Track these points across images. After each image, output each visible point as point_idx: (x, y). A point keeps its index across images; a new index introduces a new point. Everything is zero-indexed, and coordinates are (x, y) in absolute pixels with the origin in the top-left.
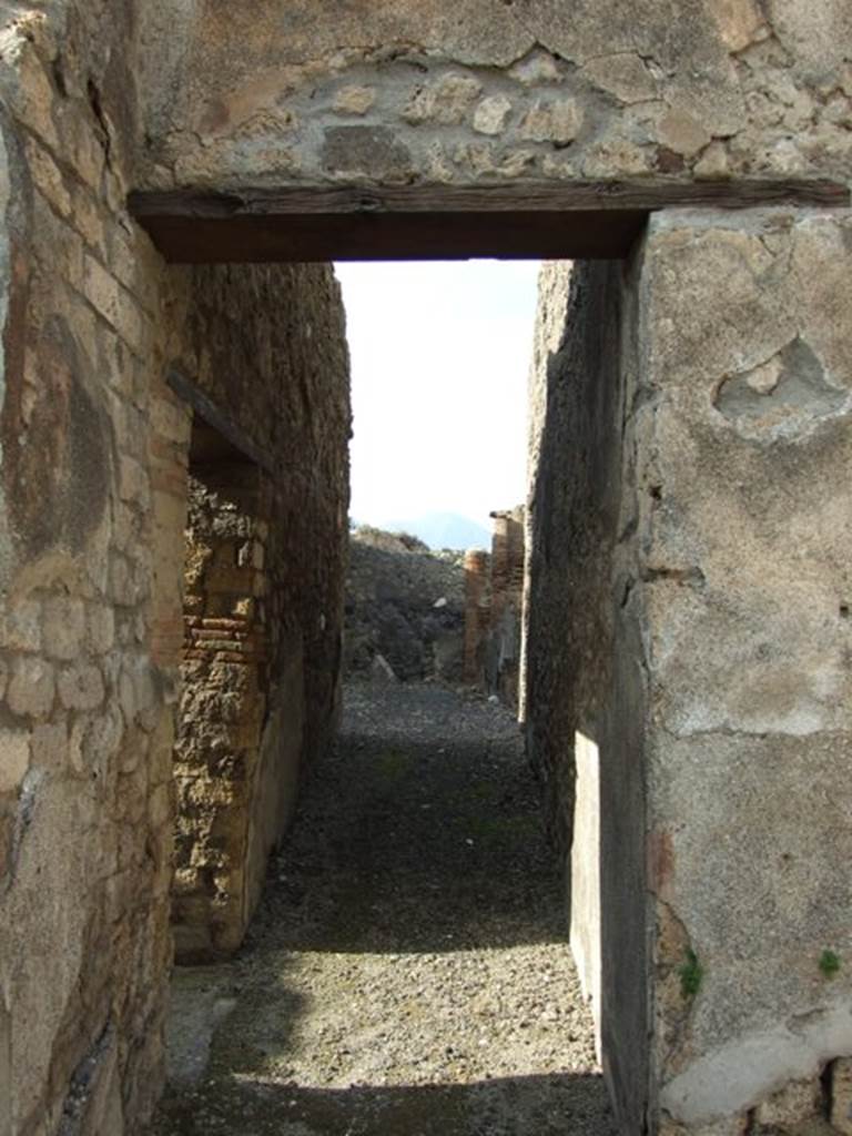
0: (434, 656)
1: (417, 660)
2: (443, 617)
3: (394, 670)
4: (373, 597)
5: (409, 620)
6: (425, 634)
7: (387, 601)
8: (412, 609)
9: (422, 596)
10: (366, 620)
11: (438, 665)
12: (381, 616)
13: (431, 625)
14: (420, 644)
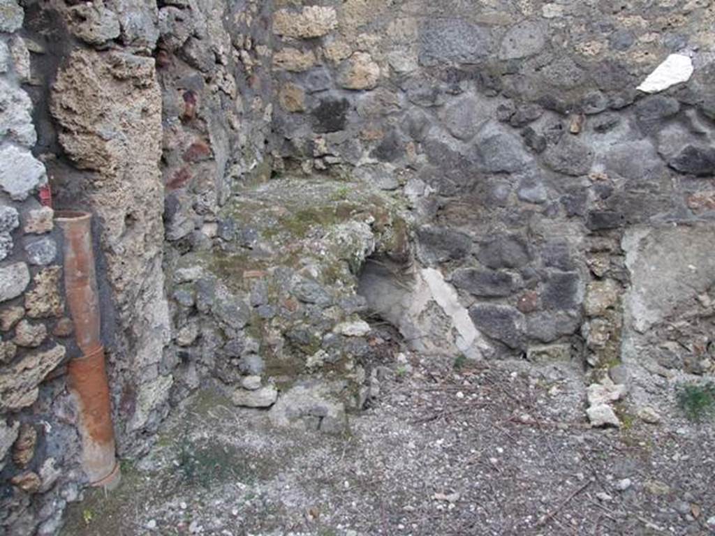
0: (622, 282)
1: (561, 292)
2: (673, 131)
3: (478, 318)
4: (407, 65)
5: (536, 146)
6: (593, 202)
7: (456, 77)
8: (550, 106)
9: (592, 49)
10: (386, 151)
11: (639, 312)
12: (435, 133)
13: (620, 166)
14: (574, 236)
